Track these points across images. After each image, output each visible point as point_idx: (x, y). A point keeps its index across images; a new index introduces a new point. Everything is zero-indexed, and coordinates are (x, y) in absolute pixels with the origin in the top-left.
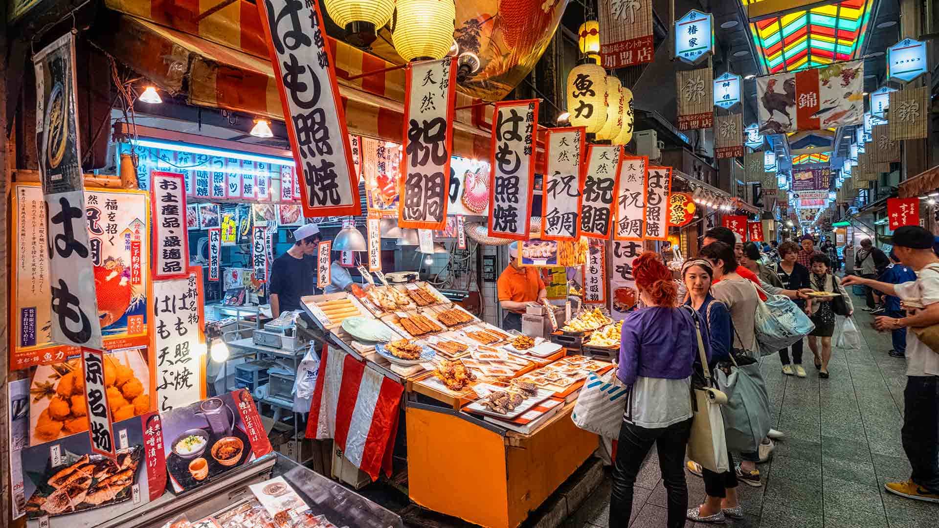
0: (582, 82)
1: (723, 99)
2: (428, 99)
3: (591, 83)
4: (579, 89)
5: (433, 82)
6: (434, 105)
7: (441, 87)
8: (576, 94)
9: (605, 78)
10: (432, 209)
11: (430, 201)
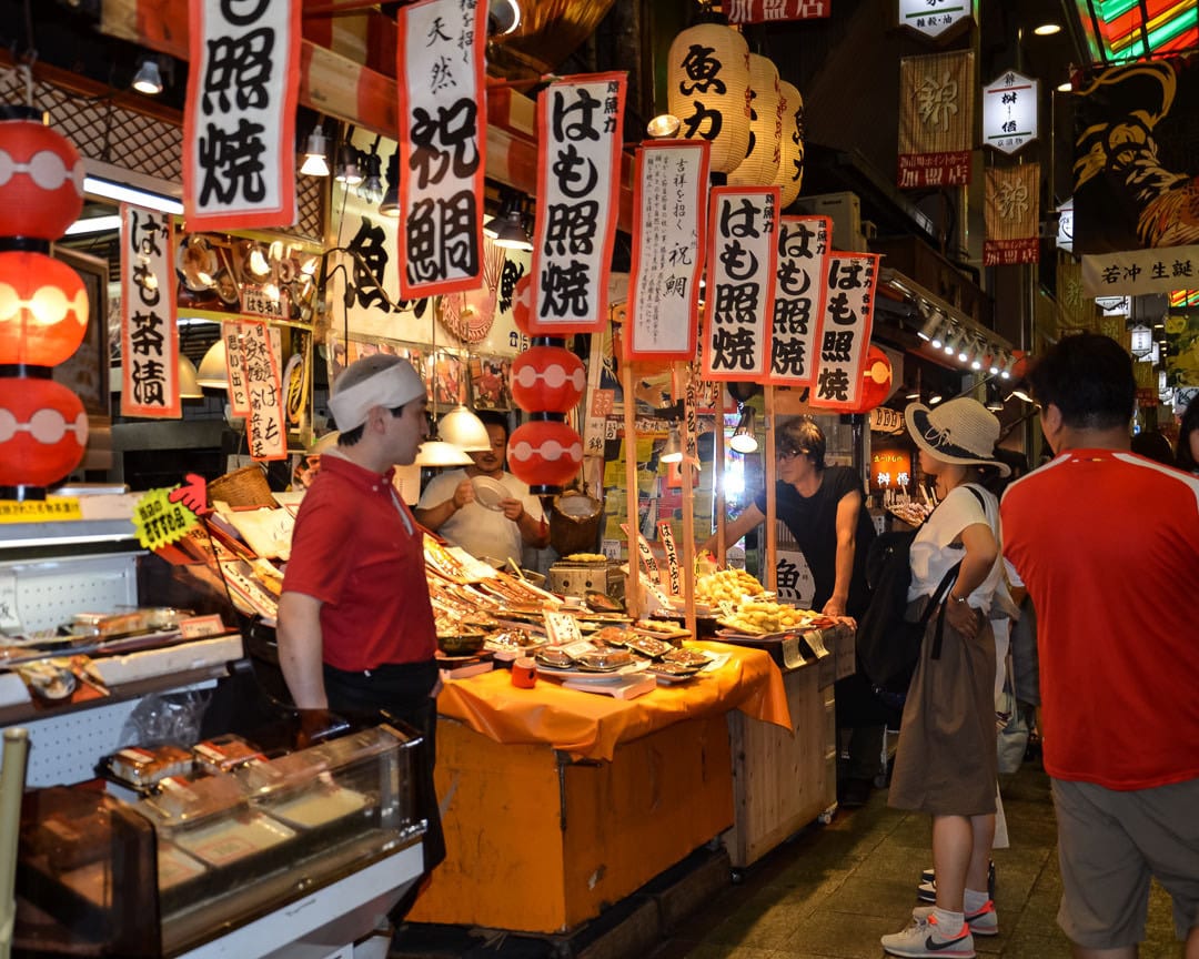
0: (700, 62)
1: (1002, 132)
2: (441, 69)
3: (717, 66)
4: (693, 78)
5: (446, 38)
6: (453, 79)
7: (461, 45)
8: (688, 87)
9: (747, 57)
10: (457, 257)
11: (450, 243)
